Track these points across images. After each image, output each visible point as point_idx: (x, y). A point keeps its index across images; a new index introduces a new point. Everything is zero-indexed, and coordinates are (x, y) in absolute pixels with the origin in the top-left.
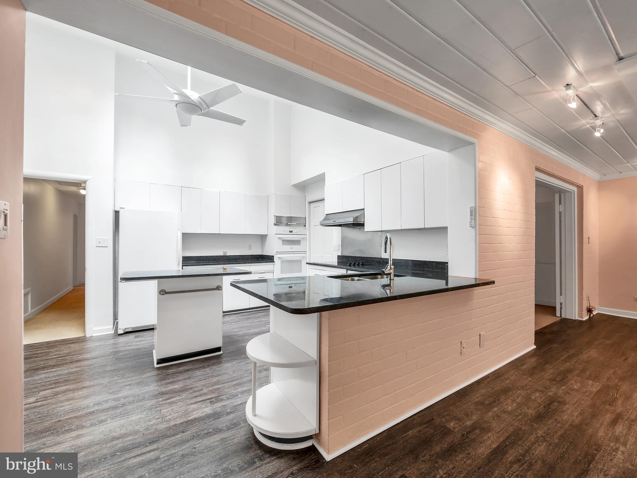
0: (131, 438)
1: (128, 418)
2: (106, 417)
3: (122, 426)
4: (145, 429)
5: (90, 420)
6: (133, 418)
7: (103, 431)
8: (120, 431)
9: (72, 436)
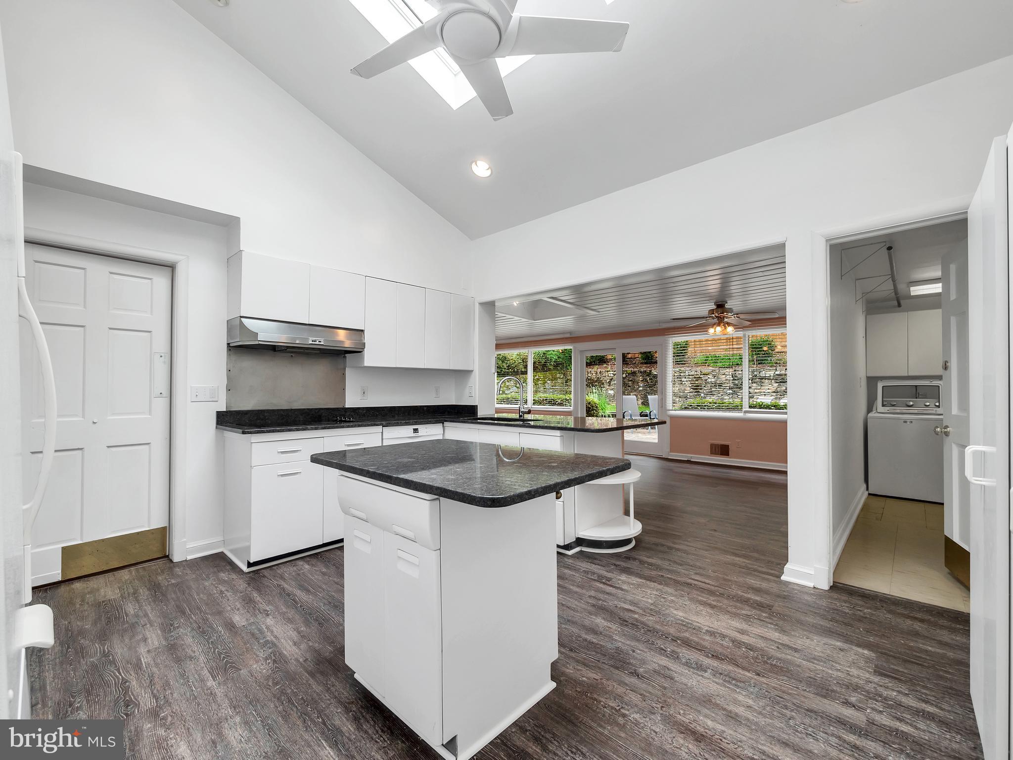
0: (700, 598)
1: (686, 619)
2: (704, 637)
3: (698, 613)
4: (683, 597)
5: (722, 645)
6: (681, 614)
7: (717, 621)
8: (703, 610)
9: (747, 637)
